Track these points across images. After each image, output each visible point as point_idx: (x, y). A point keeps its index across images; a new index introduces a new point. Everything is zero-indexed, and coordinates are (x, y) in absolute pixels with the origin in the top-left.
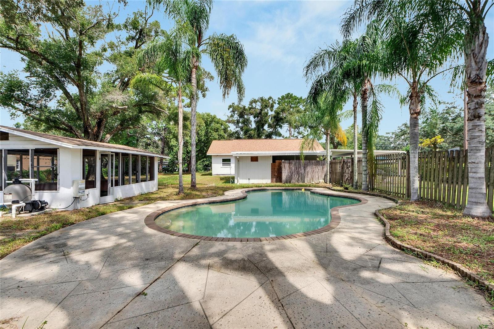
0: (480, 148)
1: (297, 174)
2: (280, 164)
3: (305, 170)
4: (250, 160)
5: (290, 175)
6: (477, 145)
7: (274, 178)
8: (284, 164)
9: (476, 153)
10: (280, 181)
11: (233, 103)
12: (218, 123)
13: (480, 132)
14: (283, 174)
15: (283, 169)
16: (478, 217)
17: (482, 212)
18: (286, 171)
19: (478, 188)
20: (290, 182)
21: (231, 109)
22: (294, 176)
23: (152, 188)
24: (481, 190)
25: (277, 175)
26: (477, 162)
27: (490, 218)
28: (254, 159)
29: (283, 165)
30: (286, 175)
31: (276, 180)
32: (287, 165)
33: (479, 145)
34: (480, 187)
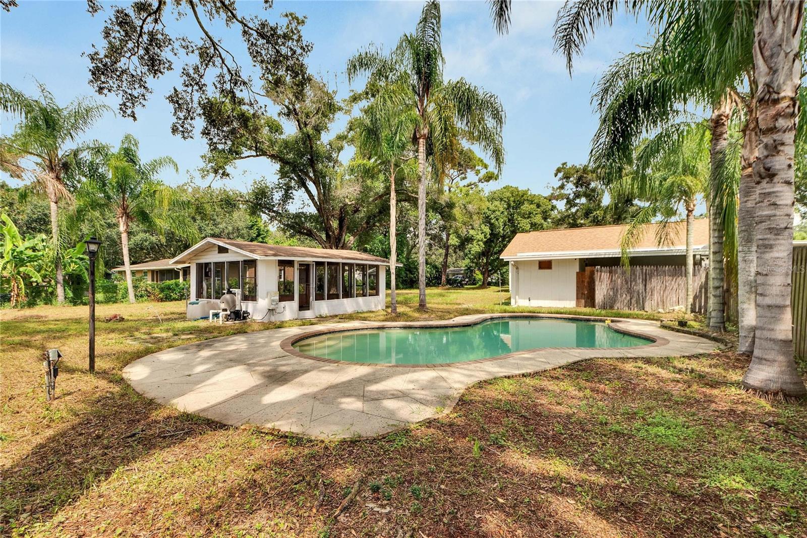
0: (772, 242)
1: (628, 292)
2: (592, 273)
3: (645, 286)
4: (538, 267)
5: (611, 293)
6: (766, 237)
7: (582, 298)
8: (599, 273)
9: (764, 253)
10: (593, 306)
11: (565, 164)
12: (531, 202)
13: (772, 207)
14: (597, 292)
15: (597, 283)
16: (755, 389)
17: (765, 378)
18: (604, 286)
19: (764, 329)
20: (612, 307)
21: (560, 175)
22: (621, 296)
23: (375, 306)
24: (772, 333)
25: (586, 292)
26: (765, 273)
27: (781, 394)
28: (545, 265)
29: (597, 276)
30: (602, 294)
31: (586, 302)
32: (605, 276)
33: (769, 236)
34: (771, 327)
